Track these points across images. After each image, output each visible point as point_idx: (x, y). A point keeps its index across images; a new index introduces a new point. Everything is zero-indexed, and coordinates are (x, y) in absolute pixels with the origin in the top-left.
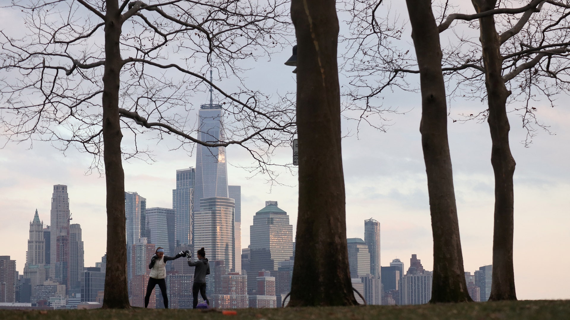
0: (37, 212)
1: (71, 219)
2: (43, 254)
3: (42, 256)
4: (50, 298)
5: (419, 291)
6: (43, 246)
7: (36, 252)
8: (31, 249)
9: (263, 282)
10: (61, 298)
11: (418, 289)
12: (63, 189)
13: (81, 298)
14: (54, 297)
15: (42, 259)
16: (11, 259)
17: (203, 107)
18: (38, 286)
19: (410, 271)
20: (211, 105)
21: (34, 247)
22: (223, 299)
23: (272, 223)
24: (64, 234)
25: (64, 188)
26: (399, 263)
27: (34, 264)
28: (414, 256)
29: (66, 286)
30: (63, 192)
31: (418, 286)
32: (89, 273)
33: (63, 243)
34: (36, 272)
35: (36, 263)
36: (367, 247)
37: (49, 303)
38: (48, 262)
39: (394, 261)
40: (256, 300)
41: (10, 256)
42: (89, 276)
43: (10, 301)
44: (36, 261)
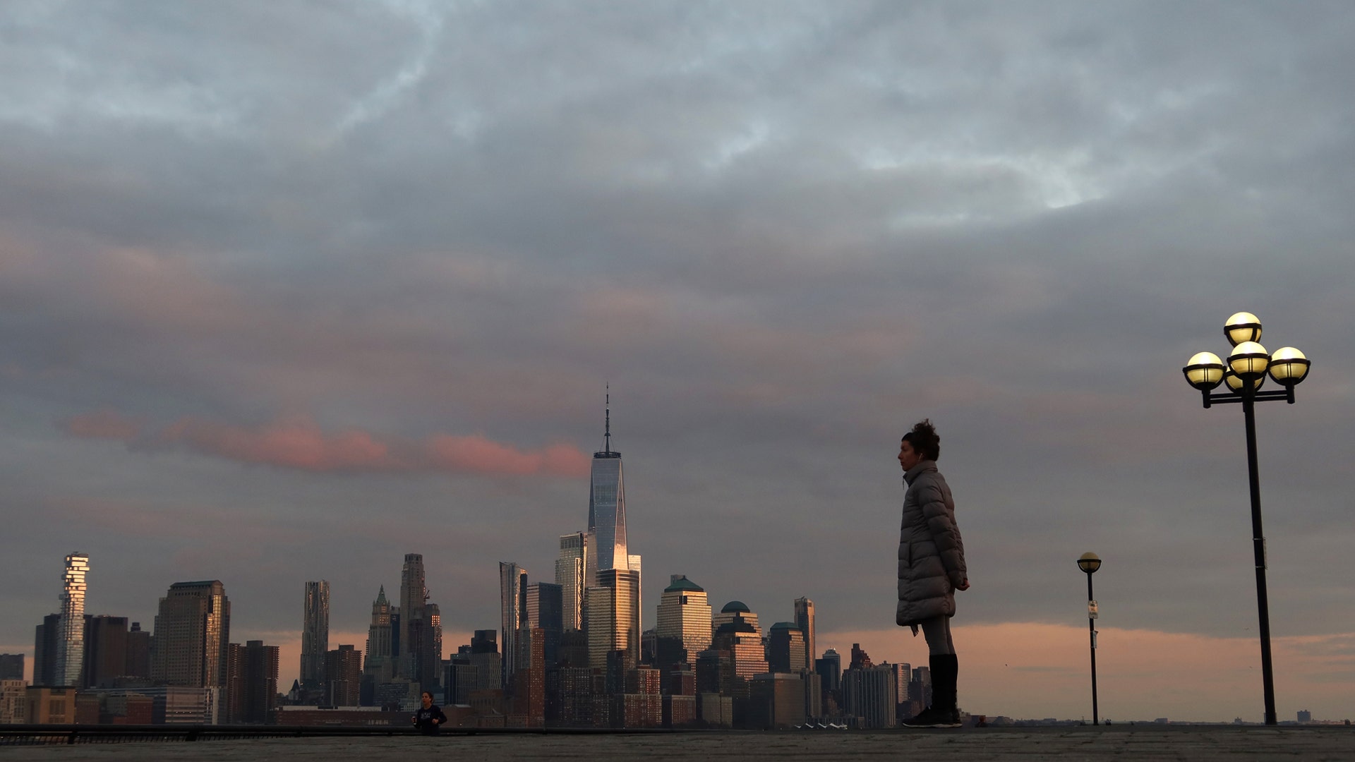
0: (382, 590)
1: (428, 598)
2: (389, 643)
3: (389, 646)
4: (401, 699)
5: (869, 691)
6: (389, 632)
7: (380, 640)
8: (374, 636)
9: (679, 677)
10: (415, 699)
11: (869, 688)
12: (417, 559)
13: (445, 699)
14: (406, 699)
15: (388, 650)
16: (355, 649)
17: (597, 455)
18: (383, 684)
19: (853, 664)
20: (607, 452)
21: (378, 634)
22: (629, 700)
23: (686, 603)
24: (418, 617)
25: (419, 558)
26: (834, 655)
27: (377, 656)
28: (856, 646)
29: (421, 684)
30: (417, 563)
31: (869, 684)
32: (455, 667)
33: (417, 628)
34: (380, 666)
35: (380, 655)
36: (801, 634)
37: (400, 707)
38: (396, 652)
39: (827, 652)
40: (671, 701)
41: (353, 646)
42: (455, 670)
43: (354, 704)
44: (380, 652)
